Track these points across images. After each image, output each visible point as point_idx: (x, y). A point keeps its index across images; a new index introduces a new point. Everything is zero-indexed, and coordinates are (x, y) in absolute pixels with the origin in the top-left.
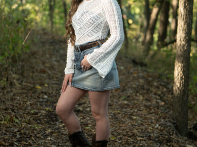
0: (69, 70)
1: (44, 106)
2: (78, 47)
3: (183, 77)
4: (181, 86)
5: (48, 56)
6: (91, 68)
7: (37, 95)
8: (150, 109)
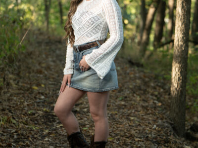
0: (68, 71)
1: (41, 106)
2: (77, 47)
3: (181, 78)
4: (179, 87)
5: (44, 56)
6: (90, 68)
7: (34, 95)
8: (148, 110)
